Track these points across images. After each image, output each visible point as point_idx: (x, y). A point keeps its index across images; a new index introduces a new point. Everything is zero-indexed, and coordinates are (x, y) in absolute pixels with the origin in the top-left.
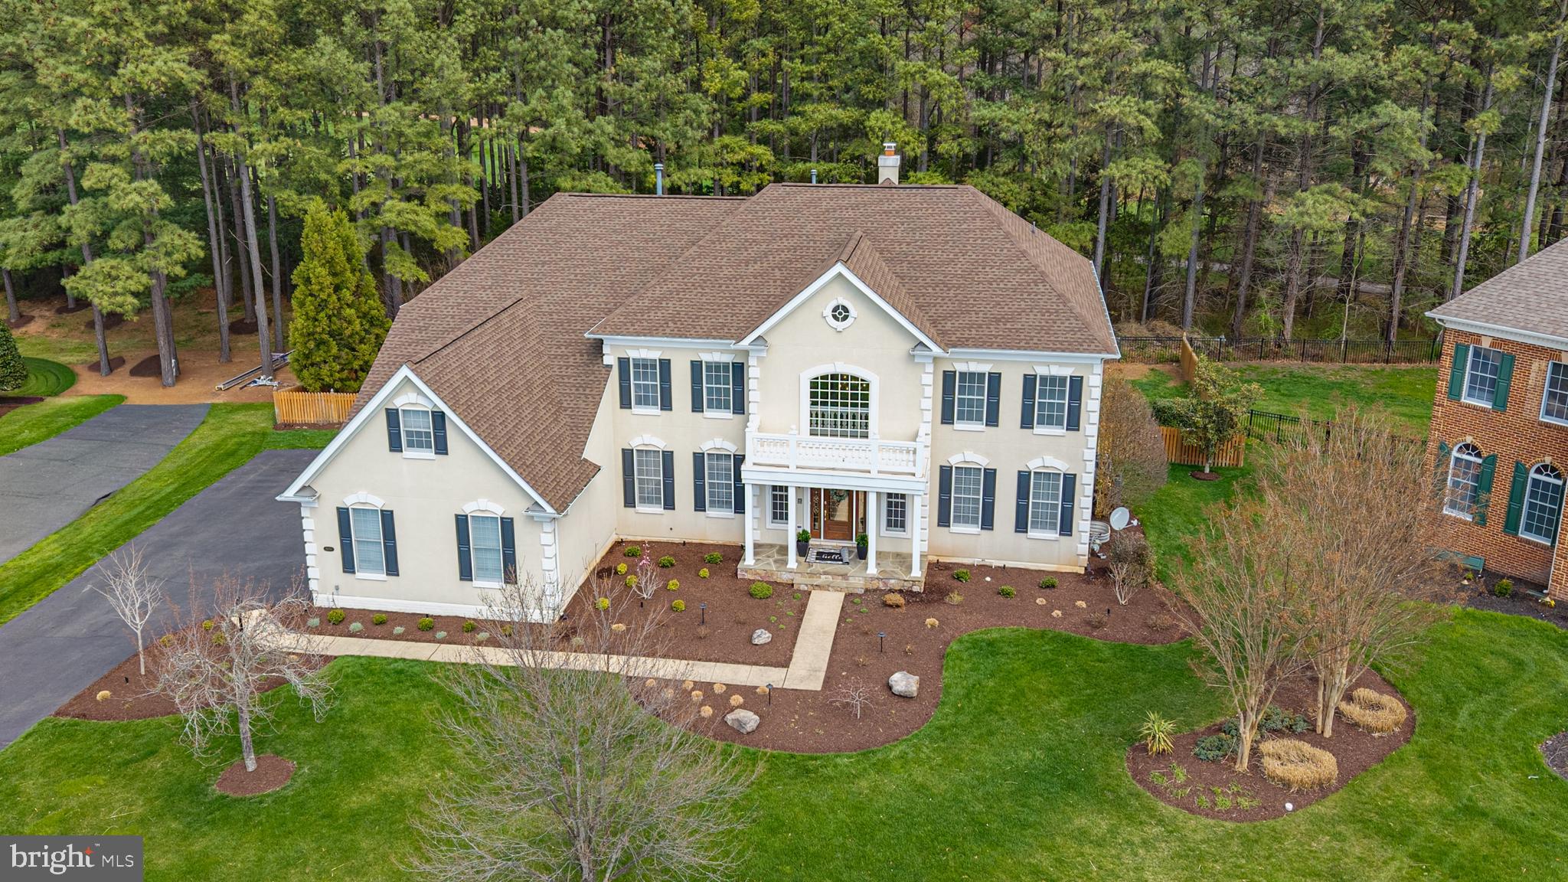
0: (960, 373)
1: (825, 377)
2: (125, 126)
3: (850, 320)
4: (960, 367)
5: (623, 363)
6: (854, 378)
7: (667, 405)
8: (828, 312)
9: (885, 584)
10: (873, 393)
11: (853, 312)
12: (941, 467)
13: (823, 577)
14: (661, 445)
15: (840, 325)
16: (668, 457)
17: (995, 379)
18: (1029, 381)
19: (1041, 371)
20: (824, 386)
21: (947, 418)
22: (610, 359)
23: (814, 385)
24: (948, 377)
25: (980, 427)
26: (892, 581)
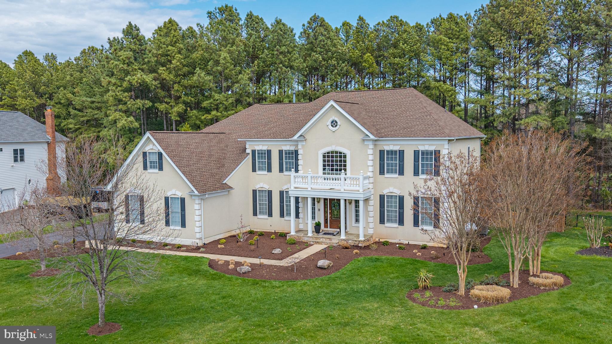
0: (387, 151)
1: (328, 153)
2: (126, 98)
3: (338, 126)
4: (386, 148)
5: (254, 152)
6: (340, 153)
7: (269, 170)
8: (329, 123)
9: (347, 242)
10: (348, 159)
11: (339, 123)
12: (380, 195)
13: (321, 239)
14: (267, 187)
15: (334, 129)
16: (270, 193)
17: (402, 153)
18: (416, 153)
19: (421, 148)
20: (328, 157)
21: (382, 172)
22: (249, 151)
23: (324, 157)
24: (382, 152)
25: (396, 176)
26: (350, 241)
